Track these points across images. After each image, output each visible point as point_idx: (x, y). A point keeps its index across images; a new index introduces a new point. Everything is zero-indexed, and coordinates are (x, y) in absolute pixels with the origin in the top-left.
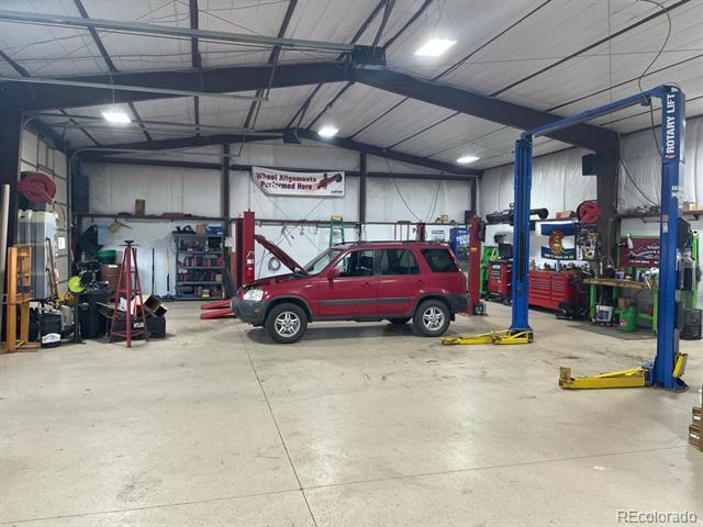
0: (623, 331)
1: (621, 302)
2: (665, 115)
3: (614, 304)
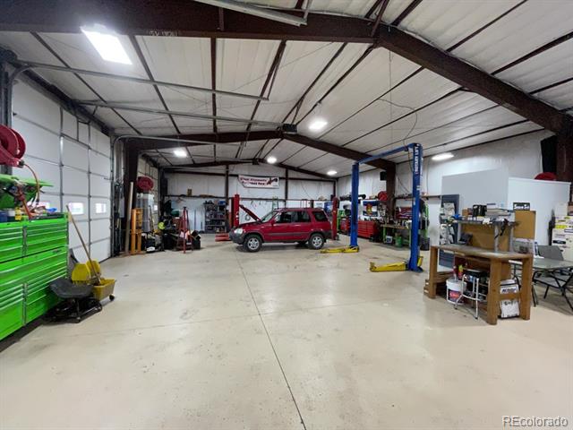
0: (397, 247)
1: (396, 234)
2: (414, 156)
3: (393, 235)
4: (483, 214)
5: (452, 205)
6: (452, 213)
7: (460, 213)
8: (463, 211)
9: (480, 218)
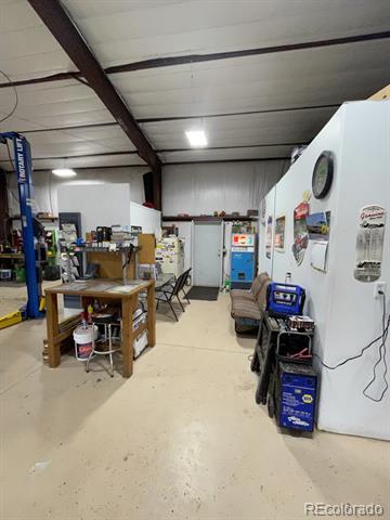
2: (16, 152)
4: (109, 239)
5: (73, 227)
6: (73, 238)
7: (84, 237)
8: (87, 234)
9: (105, 244)
